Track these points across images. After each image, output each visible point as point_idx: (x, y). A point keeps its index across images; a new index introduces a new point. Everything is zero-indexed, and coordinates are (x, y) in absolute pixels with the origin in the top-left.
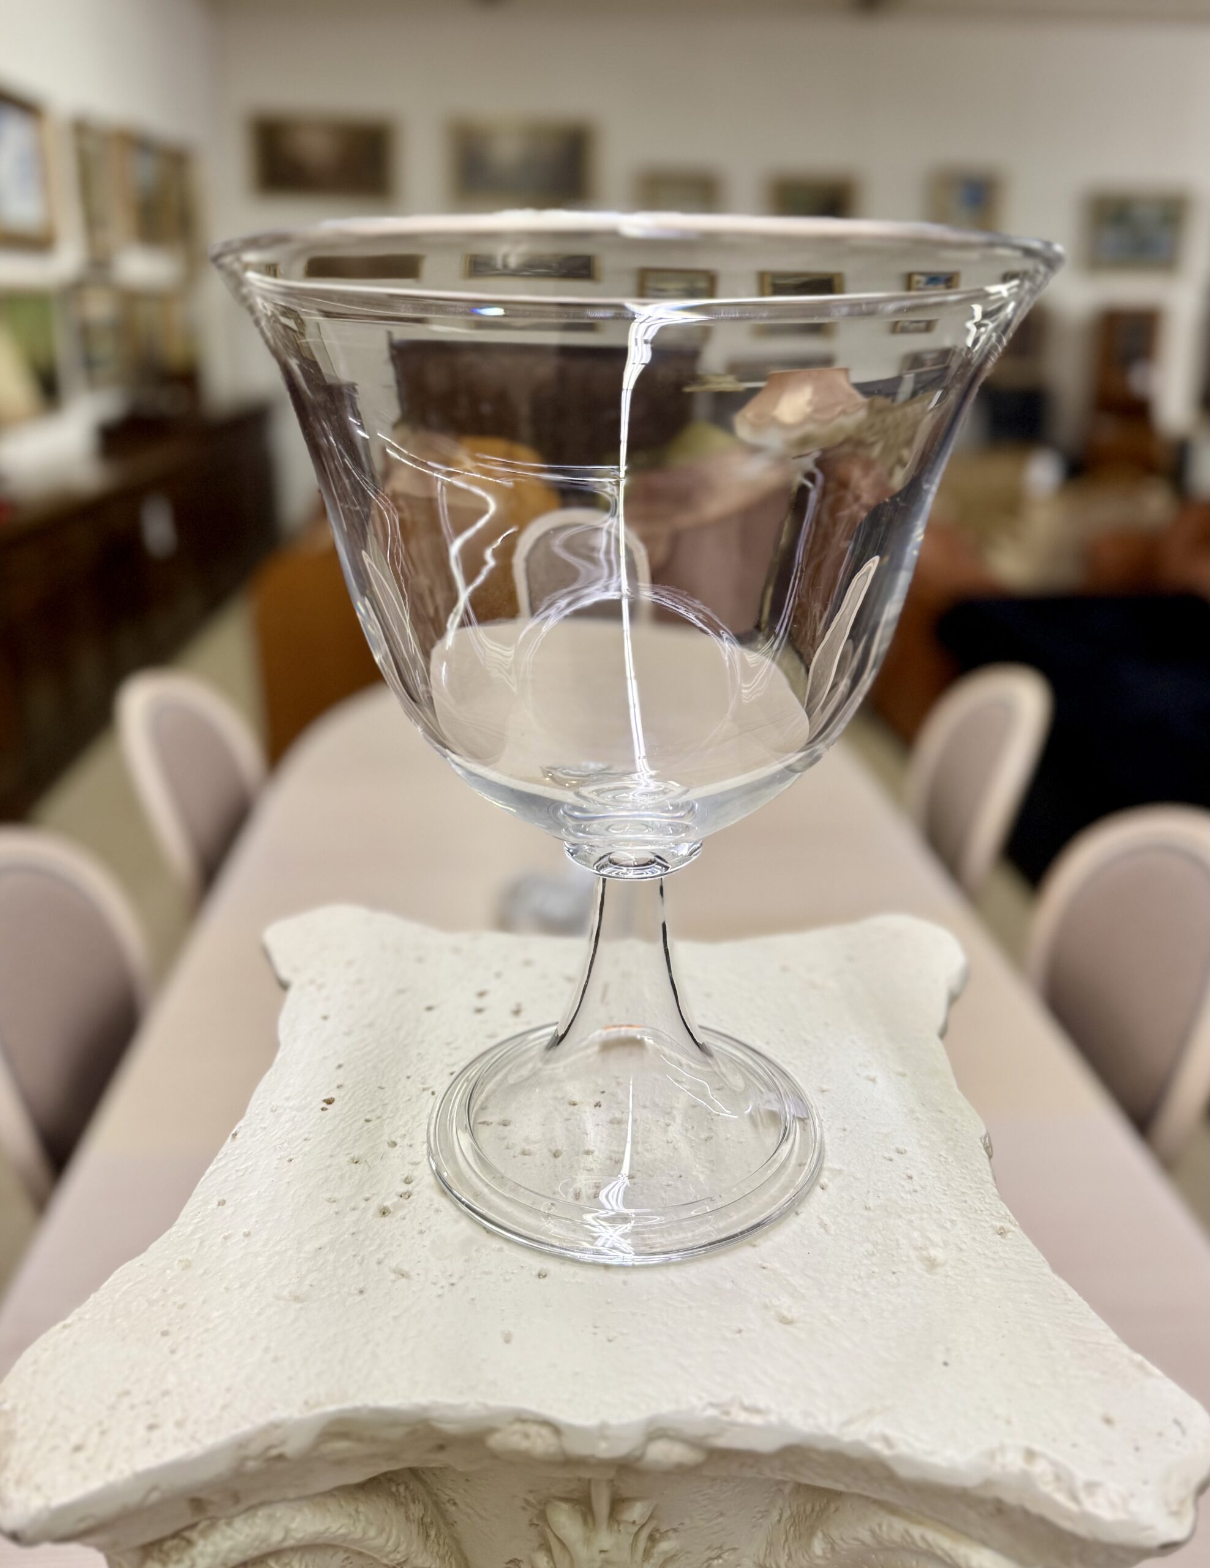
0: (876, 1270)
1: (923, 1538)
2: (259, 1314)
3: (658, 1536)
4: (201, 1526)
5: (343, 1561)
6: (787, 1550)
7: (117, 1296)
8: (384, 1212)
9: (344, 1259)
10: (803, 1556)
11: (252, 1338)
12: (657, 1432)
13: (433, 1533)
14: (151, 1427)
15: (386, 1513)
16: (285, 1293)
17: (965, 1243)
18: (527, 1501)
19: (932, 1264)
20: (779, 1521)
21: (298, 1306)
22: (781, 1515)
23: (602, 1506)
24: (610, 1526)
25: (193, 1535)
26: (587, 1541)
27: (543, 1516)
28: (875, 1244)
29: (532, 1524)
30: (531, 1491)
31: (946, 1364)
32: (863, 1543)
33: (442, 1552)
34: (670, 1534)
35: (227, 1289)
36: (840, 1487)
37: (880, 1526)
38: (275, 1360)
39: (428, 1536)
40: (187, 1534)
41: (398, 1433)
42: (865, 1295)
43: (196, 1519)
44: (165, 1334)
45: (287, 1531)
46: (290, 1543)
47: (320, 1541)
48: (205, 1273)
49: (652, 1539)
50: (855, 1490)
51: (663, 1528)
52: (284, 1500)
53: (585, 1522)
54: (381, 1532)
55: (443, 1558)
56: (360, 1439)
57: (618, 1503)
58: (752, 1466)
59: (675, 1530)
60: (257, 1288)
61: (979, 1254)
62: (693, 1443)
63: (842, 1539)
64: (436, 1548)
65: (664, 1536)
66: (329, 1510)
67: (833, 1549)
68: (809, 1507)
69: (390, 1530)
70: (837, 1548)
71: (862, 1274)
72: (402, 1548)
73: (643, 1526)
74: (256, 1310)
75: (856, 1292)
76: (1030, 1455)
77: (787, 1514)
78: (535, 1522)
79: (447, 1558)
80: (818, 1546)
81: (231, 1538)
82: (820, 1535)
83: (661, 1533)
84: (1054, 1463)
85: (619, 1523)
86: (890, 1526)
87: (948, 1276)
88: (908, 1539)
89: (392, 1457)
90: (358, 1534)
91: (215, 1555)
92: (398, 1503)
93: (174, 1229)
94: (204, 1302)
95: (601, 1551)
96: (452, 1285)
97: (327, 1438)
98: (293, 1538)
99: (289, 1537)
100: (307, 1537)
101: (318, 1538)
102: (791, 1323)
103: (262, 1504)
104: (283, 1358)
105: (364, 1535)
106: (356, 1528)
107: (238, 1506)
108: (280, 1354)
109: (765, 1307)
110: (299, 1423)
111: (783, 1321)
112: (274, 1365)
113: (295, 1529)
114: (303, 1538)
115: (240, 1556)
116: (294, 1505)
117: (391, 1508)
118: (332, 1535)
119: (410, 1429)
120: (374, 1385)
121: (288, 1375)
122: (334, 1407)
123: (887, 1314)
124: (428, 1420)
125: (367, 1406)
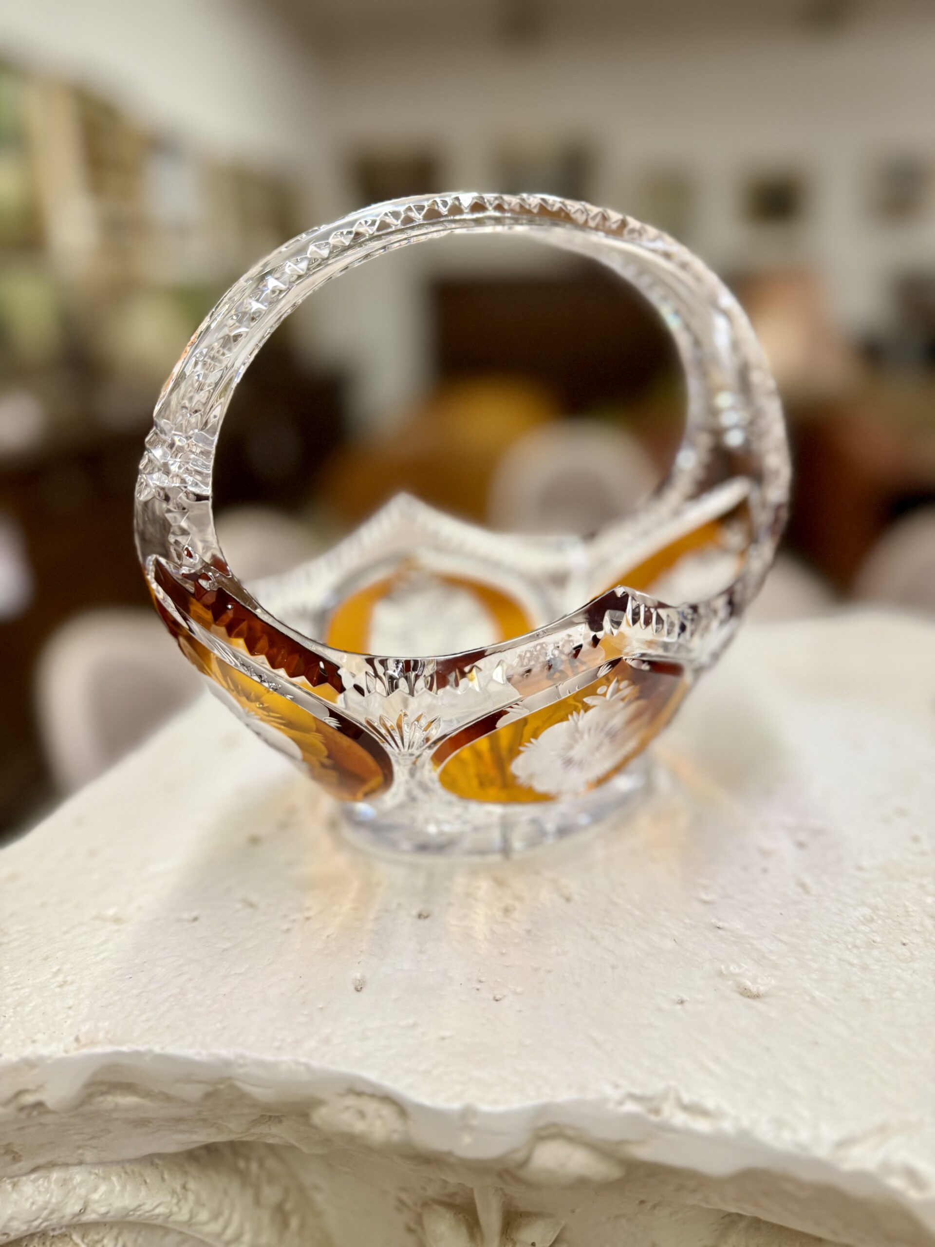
12: (549, 1128)
18: (400, 1200)
27: (419, 1220)
29: (408, 1229)
45: (86, 1203)
53: (470, 1236)
54: (217, 1216)
56: (149, 1095)
57: (513, 1218)
62: (603, 1150)
66: (146, 1182)
69: (231, 1215)
71: (859, 942)
75: (852, 965)
81: (16, 1201)
89: (207, 1122)
90: (183, 1215)
97: (104, 1088)
98: (94, 1212)
99: (89, 1210)
100: (112, 1214)
101: (127, 1215)
102: (756, 996)
103: (52, 1165)
104: (72, 983)
105: (191, 1218)
106: (180, 1209)
107: (21, 1164)
108: (69, 978)
109: (720, 974)
110: (61, 1065)
111: (746, 993)
112: (58, 990)
113: (98, 1202)
114: (107, 1213)
115: (24, 1227)
116: (100, 1171)
117: (234, 1188)
118: (147, 1214)
119: (210, 1089)
120: (168, 1027)
121: (71, 1002)
122: (108, 1049)
123: (898, 994)
124: (230, 1078)
125: (150, 1051)
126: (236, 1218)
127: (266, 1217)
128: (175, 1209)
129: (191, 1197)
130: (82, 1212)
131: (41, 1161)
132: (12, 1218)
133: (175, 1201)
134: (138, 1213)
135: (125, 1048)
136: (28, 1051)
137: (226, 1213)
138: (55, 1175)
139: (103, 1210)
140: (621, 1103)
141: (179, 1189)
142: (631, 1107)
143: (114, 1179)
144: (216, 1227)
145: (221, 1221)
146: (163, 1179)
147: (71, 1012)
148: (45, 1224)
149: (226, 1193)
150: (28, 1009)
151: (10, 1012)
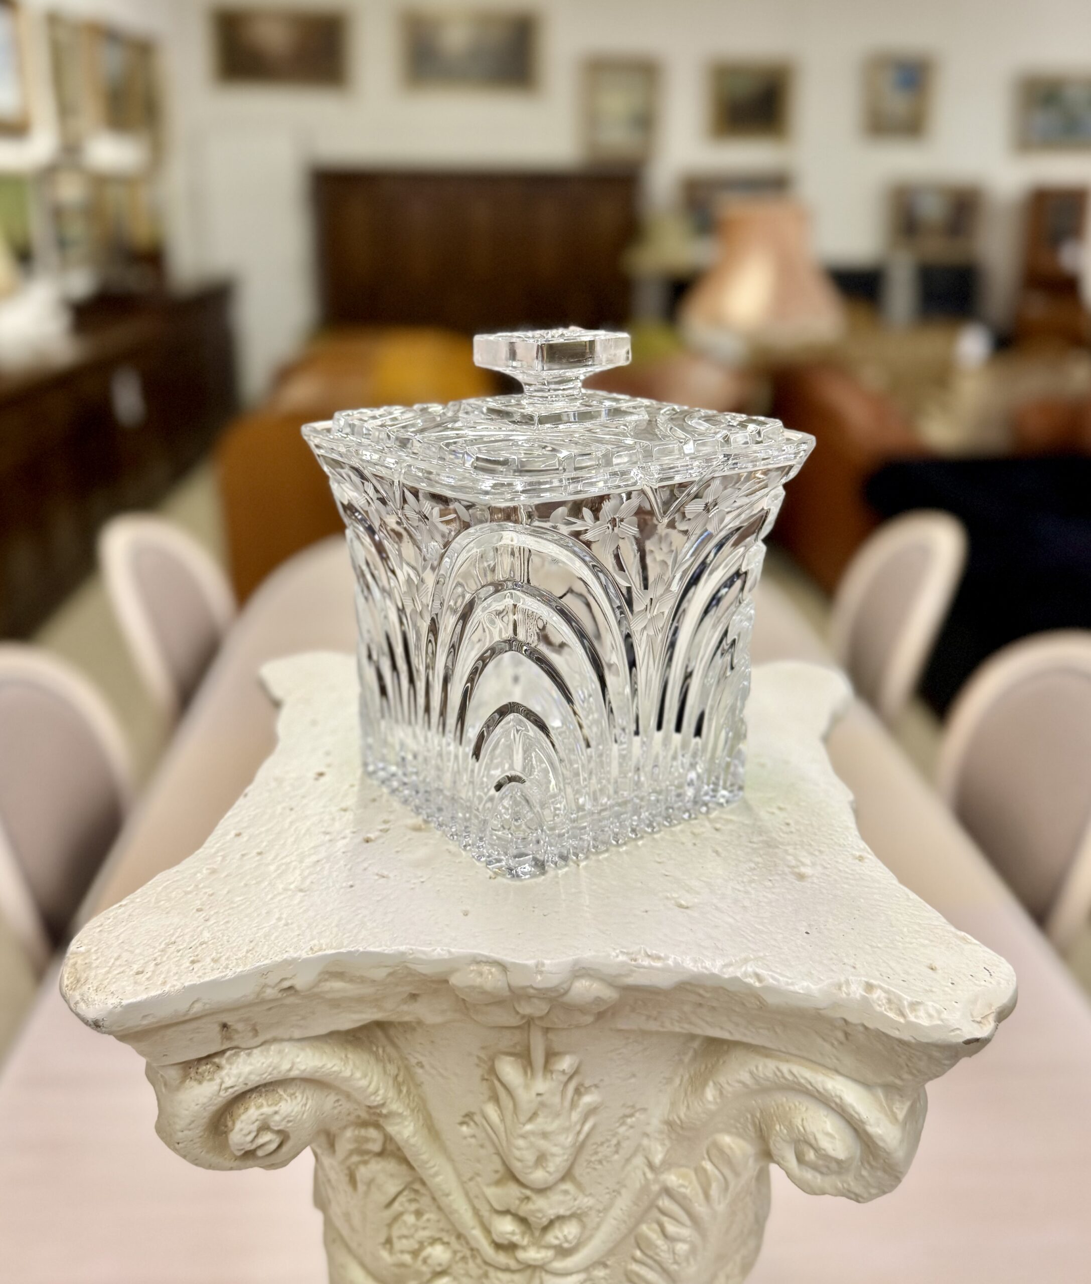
0: (756, 878)
1: (791, 1072)
2: (272, 899)
3: (582, 1090)
4: (228, 1054)
5: (335, 1102)
6: (686, 1103)
7: (160, 889)
8: (367, 841)
9: (337, 866)
10: (698, 1103)
11: (267, 913)
12: (580, 971)
13: (404, 1090)
14: (193, 962)
15: (369, 1063)
16: (292, 887)
17: (829, 864)
18: (478, 1057)
19: (801, 877)
20: (680, 1085)
21: (302, 894)
22: (682, 1080)
23: (538, 1056)
24: (544, 1075)
25: (222, 1061)
26: (527, 1087)
27: (492, 1071)
28: (757, 863)
29: (483, 1079)
30: (483, 1048)
31: (807, 933)
32: (744, 1085)
33: (412, 1105)
34: (593, 1089)
35: (246, 885)
36: (725, 1035)
37: (757, 1067)
38: (286, 924)
39: (400, 1091)
40: (216, 1060)
41: (380, 974)
42: (747, 892)
43: (224, 1047)
44: (198, 910)
45: (293, 1064)
46: (294, 1073)
47: (317, 1076)
48: (227, 876)
49: (578, 1092)
50: (737, 1037)
51: (587, 1083)
52: (290, 1039)
53: (526, 1073)
54: (365, 1076)
55: (413, 1110)
56: (351, 980)
57: (551, 1055)
58: (655, 1019)
59: (596, 1086)
60: (269, 884)
61: (840, 871)
62: (609, 981)
63: (728, 1083)
64: (407, 1101)
65: (588, 1090)
66: (325, 1052)
67: (721, 1093)
68: (703, 1067)
69: (372, 1077)
70: (724, 1092)
71: (745, 880)
72: (381, 1092)
73: (571, 1078)
74: (269, 897)
75: (739, 891)
76: (869, 987)
77: (687, 1077)
78: (486, 1077)
79: (416, 1111)
80: (710, 1093)
81: (251, 1064)
82: (711, 1084)
83: (586, 1088)
84: (886, 991)
85: (552, 1072)
86: (765, 1066)
87: (813, 883)
88: (779, 1074)
89: (376, 1002)
90: (347, 1073)
91: (239, 1076)
92: (378, 1059)
93: (201, 850)
94: (228, 892)
95: (539, 1095)
96: (423, 882)
97: (327, 976)
98: (298, 1069)
99: (295, 1068)
100: (308, 1070)
101: (317, 1072)
102: (687, 908)
103: (275, 1040)
104: (292, 923)
105: (352, 1075)
106: (346, 1069)
107: (256, 1039)
108: (290, 921)
109: (667, 898)
110: (306, 961)
111: (681, 906)
112: (285, 927)
113: (299, 1063)
114: (305, 1070)
115: (258, 1078)
116: (298, 1044)
117: (372, 1061)
118: (328, 1071)
119: (391, 970)
120: (363, 939)
121: (297, 933)
122: (333, 951)
123: (763, 904)
124: (405, 962)
125: (358, 951)
126: (375, 1079)
127: (391, 1082)
128: (343, 1069)
129: (351, 1063)
130: (290, 1070)
131: (268, 1036)
132: (250, 1073)
133: (343, 1063)
134: (323, 1070)
135: (343, 950)
136: (285, 956)
137: (370, 1074)
138: (273, 1047)
139: (303, 1067)
140: (617, 956)
141: (343, 1056)
142: (622, 958)
143: (308, 1050)
144: (364, 1083)
145: (368, 1079)
146: (334, 1052)
147: (300, 937)
148: (269, 1077)
149: (368, 1062)
150: (273, 938)
151: (263, 941)
